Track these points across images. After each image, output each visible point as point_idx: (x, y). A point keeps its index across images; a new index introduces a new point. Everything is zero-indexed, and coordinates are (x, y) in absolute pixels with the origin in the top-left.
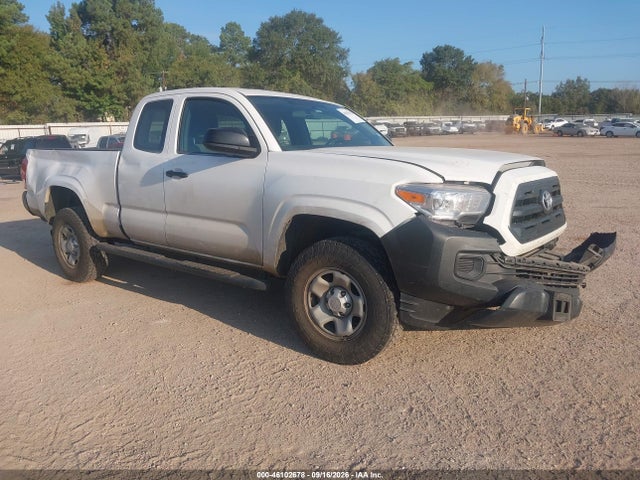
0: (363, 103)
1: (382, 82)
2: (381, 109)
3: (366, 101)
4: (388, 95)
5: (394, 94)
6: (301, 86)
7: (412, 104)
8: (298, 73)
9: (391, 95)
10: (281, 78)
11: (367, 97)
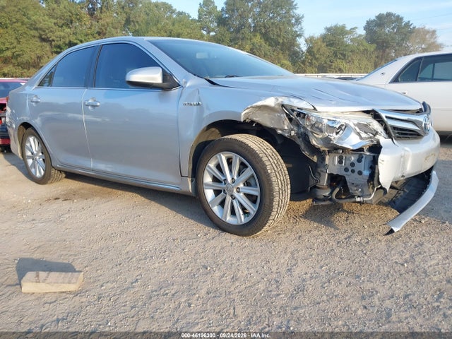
0: (314, 61)
1: (330, 44)
2: (330, 66)
3: (316, 59)
4: (336, 56)
5: (342, 54)
6: (261, 46)
7: (356, 62)
8: (258, 35)
9: (339, 56)
10: (242, 39)
11: (317, 56)
